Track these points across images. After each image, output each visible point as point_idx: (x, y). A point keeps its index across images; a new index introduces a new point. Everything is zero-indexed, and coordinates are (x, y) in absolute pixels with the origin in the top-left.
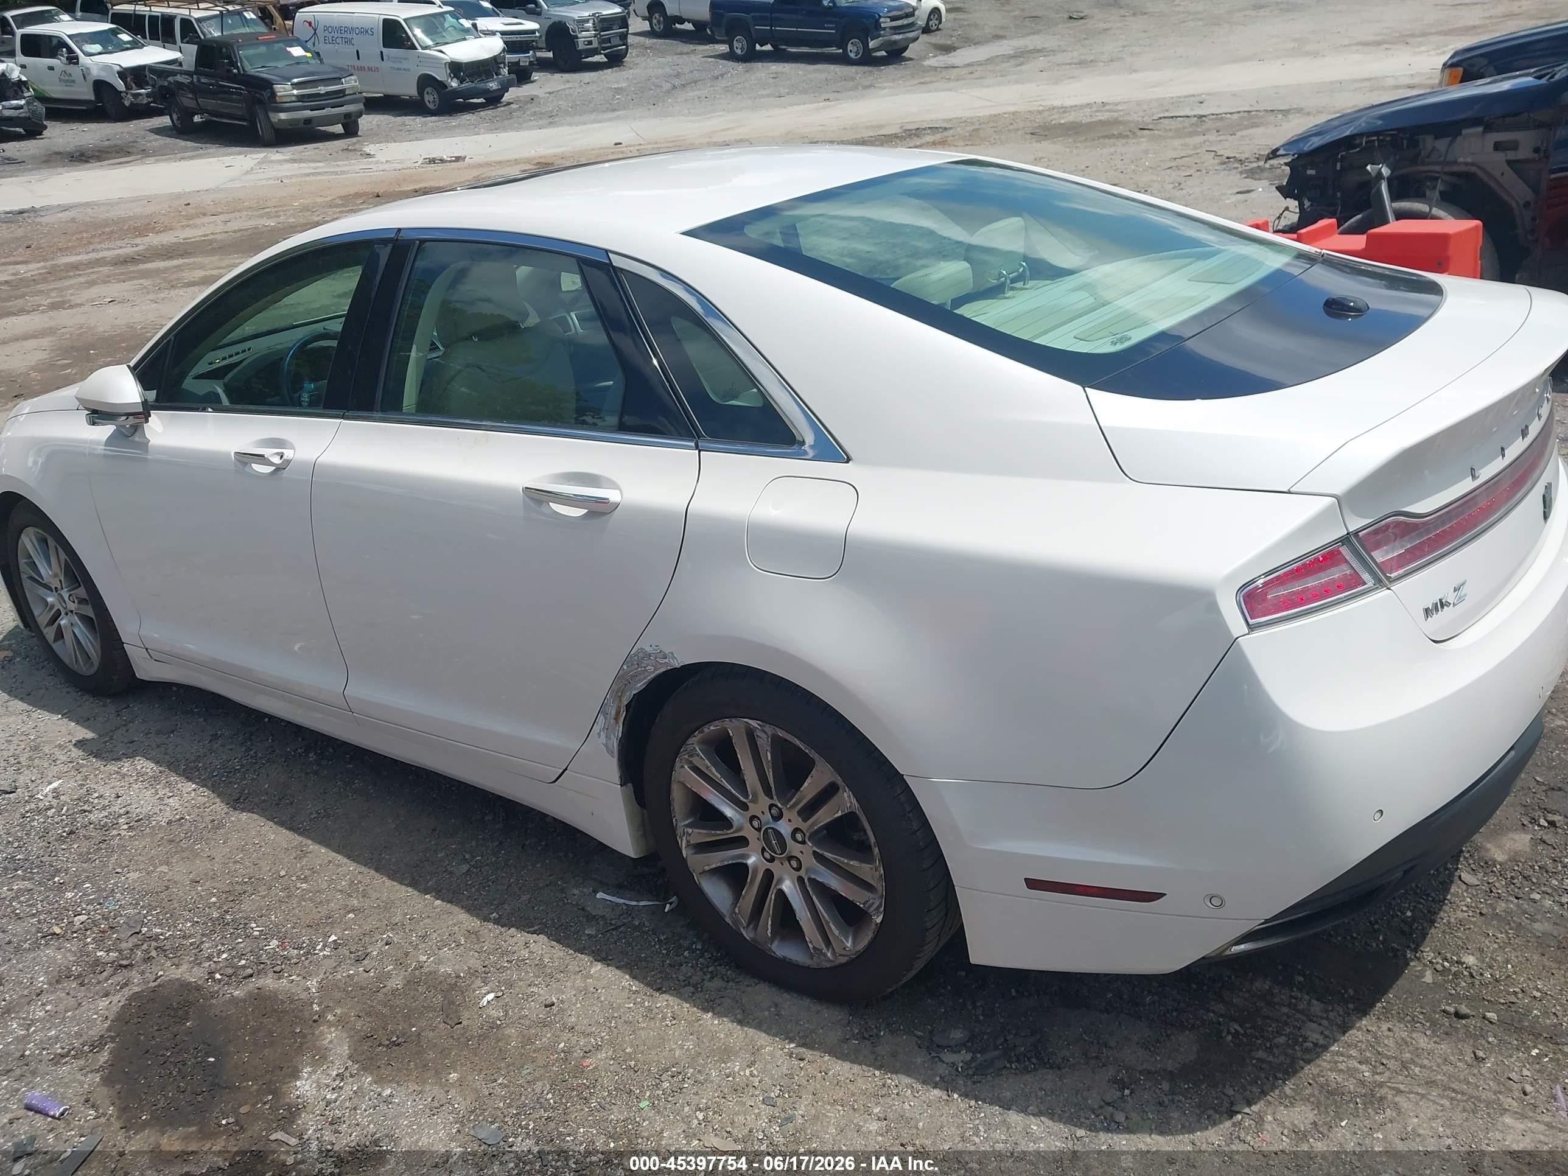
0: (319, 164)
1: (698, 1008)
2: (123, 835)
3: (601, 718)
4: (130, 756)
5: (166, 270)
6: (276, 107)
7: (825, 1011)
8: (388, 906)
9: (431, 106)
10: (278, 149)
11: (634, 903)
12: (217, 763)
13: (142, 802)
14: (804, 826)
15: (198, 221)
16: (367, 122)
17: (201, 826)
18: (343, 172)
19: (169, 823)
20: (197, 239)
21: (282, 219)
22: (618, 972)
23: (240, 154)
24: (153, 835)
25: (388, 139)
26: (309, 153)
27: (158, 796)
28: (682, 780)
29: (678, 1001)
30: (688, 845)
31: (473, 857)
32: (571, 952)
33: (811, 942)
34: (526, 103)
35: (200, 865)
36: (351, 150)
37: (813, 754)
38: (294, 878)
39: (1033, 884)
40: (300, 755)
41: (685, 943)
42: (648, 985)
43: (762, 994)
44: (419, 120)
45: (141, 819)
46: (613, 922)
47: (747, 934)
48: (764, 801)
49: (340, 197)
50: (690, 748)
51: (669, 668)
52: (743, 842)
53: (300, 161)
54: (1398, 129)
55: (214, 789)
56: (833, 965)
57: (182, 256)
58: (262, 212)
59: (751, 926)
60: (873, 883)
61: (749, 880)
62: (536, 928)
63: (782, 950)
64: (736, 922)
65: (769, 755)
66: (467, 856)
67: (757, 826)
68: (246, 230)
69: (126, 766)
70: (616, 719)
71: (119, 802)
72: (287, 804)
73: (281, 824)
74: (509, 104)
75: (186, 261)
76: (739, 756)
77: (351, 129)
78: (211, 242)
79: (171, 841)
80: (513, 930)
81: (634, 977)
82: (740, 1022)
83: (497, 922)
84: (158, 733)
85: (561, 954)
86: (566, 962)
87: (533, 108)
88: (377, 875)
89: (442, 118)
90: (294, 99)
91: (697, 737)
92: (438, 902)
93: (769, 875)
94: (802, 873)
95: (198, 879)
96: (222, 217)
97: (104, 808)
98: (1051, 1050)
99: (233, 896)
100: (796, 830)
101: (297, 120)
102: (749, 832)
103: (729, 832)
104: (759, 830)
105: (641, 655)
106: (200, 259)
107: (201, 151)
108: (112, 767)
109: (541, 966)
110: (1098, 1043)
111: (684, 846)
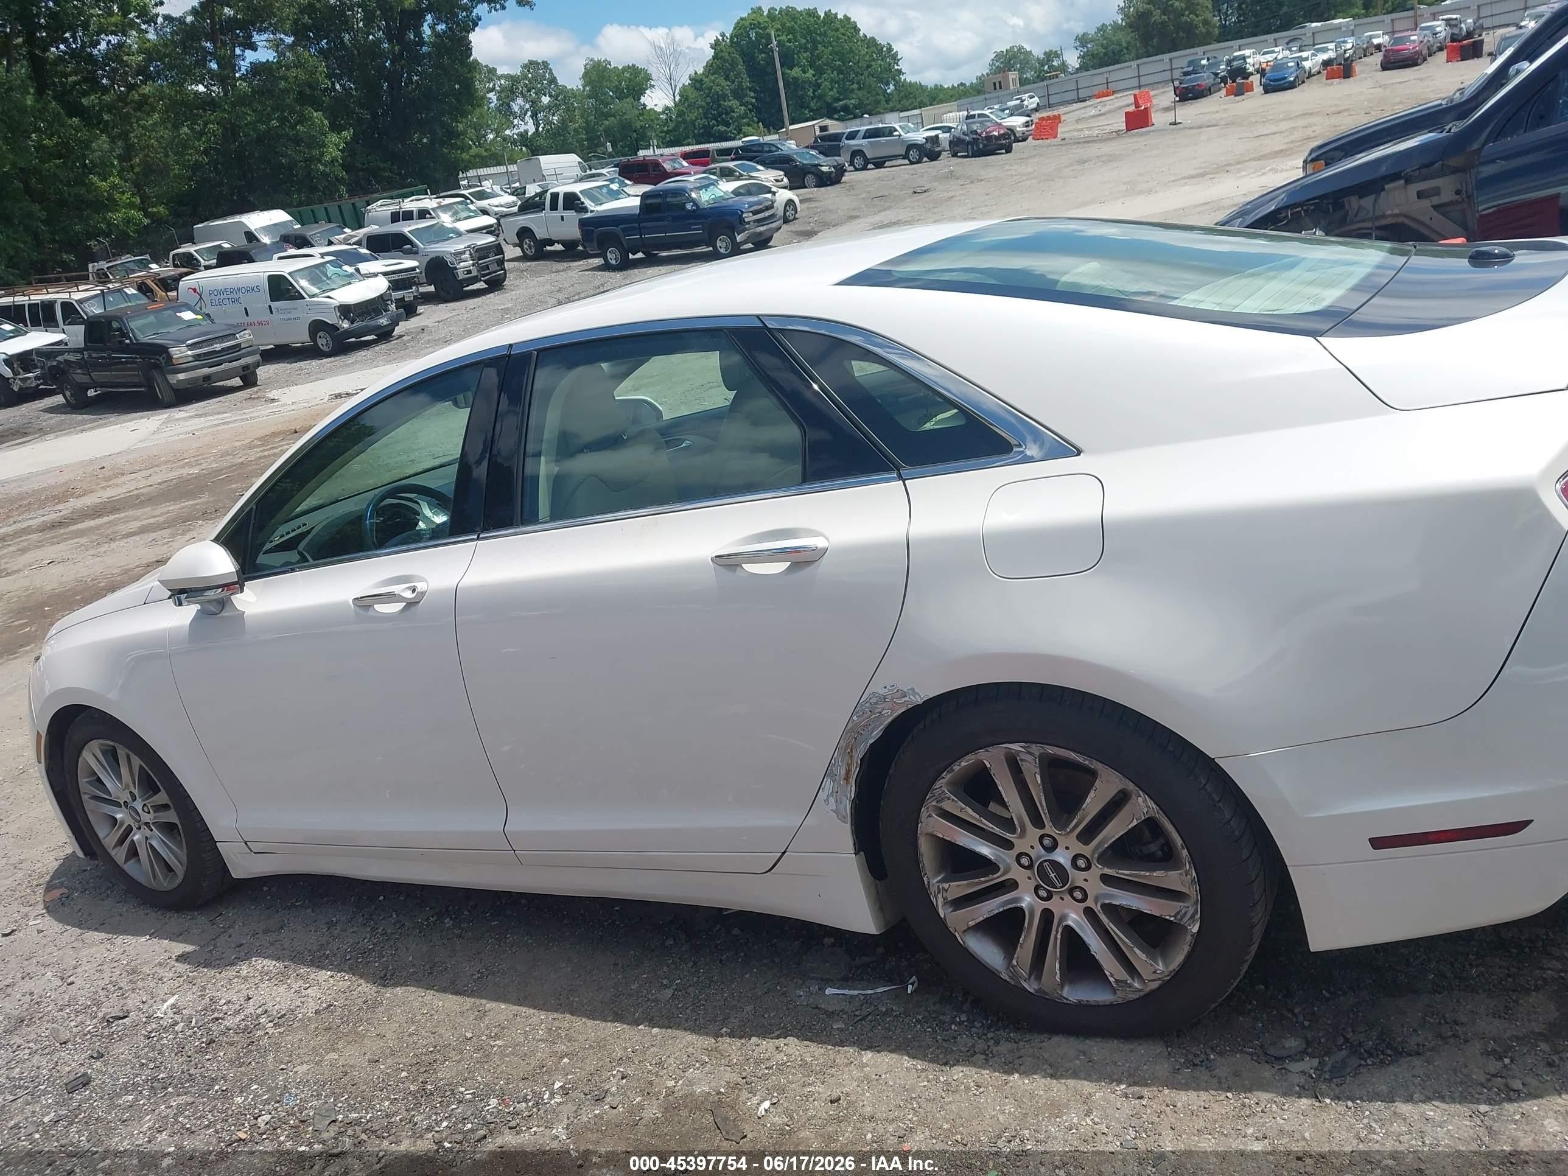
0: (225, 415)
1: (999, 1072)
2: (270, 1033)
3: (828, 782)
4: (247, 958)
5: (98, 527)
6: (174, 369)
7: (1139, 1048)
8: (600, 1045)
9: (325, 349)
10: (181, 408)
11: (870, 992)
12: (346, 947)
13: (278, 999)
14: (1087, 850)
15: (116, 481)
16: (264, 372)
17: (356, 1008)
18: (254, 418)
19: (317, 1012)
20: (122, 496)
21: (204, 466)
22: (894, 1055)
23: (142, 418)
24: (305, 1027)
25: (289, 383)
26: (213, 407)
27: (293, 991)
28: (930, 830)
29: (974, 1070)
30: (946, 902)
31: (671, 982)
32: (830, 1047)
33: (1112, 975)
34: (418, 334)
35: (372, 1046)
36: (254, 398)
37: (1095, 765)
38: (484, 1038)
39: (1378, 843)
40: (435, 924)
41: (947, 1018)
42: (931, 1061)
43: (1063, 1046)
44: (315, 363)
45: (285, 1014)
46: (857, 1013)
47: (1031, 987)
48: (1034, 833)
49: (258, 439)
50: (937, 792)
51: (910, 706)
52: (1013, 885)
53: (206, 415)
54: (1319, 197)
55: (352, 971)
56: (1142, 994)
57: (111, 512)
58: (181, 463)
59: (1032, 978)
60: (1183, 890)
61: (1026, 925)
62: (777, 1033)
63: (1074, 994)
64: (1015, 975)
65: (1038, 777)
66: (665, 982)
67: (1026, 864)
68: (171, 480)
69: (244, 969)
70: (847, 778)
71: (252, 1004)
72: (442, 971)
73: (444, 990)
74: (401, 336)
75: (117, 516)
76: (1000, 788)
77: (249, 380)
78: (138, 496)
79: (328, 1029)
80: (754, 1040)
81: (914, 1057)
82: (1052, 1076)
83: (731, 1035)
84: (266, 931)
85: (822, 1051)
86: (831, 1057)
87: (426, 337)
88: (573, 1018)
89: (337, 358)
90: (190, 359)
91: (947, 777)
92: (655, 1030)
93: (1047, 915)
94: (1090, 903)
95: (377, 1058)
96: (143, 474)
97: (237, 1012)
98: (1400, 1039)
99: (424, 1066)
100: (1075, 858)
101: (196, 379)
102: (1016, 873)
103: (996, 876)
104: (1030, 867)
105: (874, 700)
106: (130, 513)
107: (100, 422)
108: (229, 973)
109: (804, 1064)
110: (1447, 1023)
111: (940, 904)
